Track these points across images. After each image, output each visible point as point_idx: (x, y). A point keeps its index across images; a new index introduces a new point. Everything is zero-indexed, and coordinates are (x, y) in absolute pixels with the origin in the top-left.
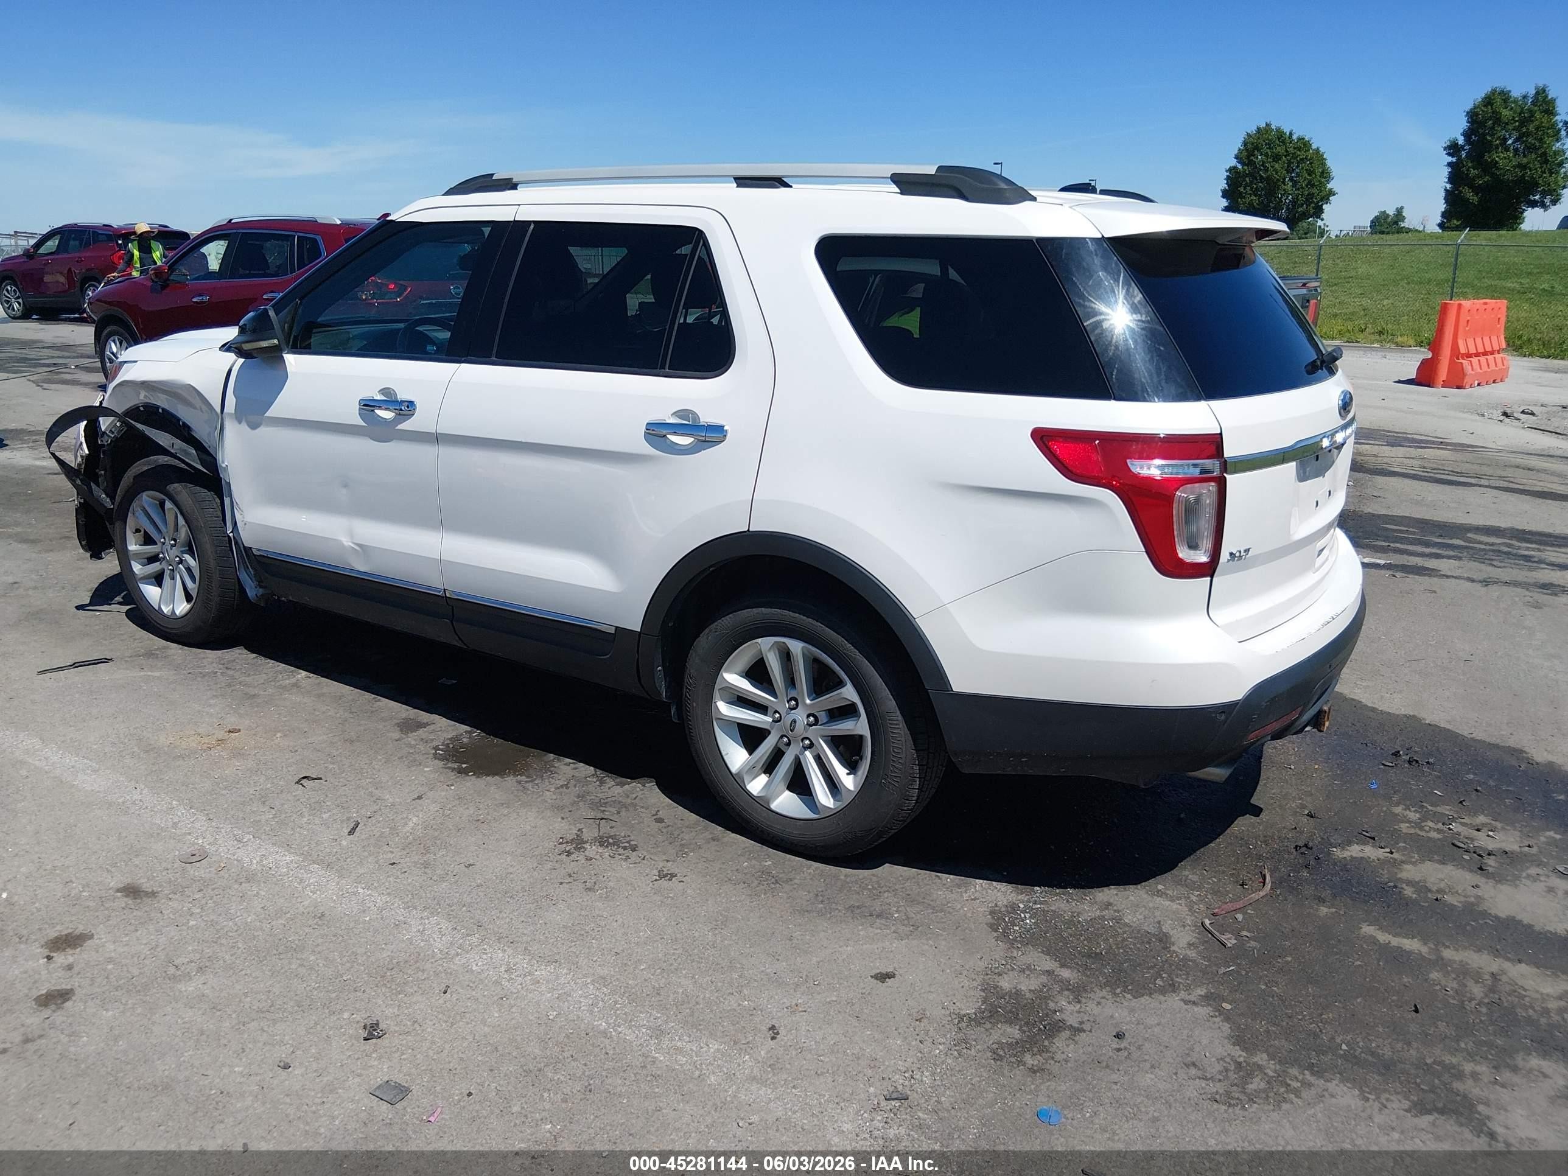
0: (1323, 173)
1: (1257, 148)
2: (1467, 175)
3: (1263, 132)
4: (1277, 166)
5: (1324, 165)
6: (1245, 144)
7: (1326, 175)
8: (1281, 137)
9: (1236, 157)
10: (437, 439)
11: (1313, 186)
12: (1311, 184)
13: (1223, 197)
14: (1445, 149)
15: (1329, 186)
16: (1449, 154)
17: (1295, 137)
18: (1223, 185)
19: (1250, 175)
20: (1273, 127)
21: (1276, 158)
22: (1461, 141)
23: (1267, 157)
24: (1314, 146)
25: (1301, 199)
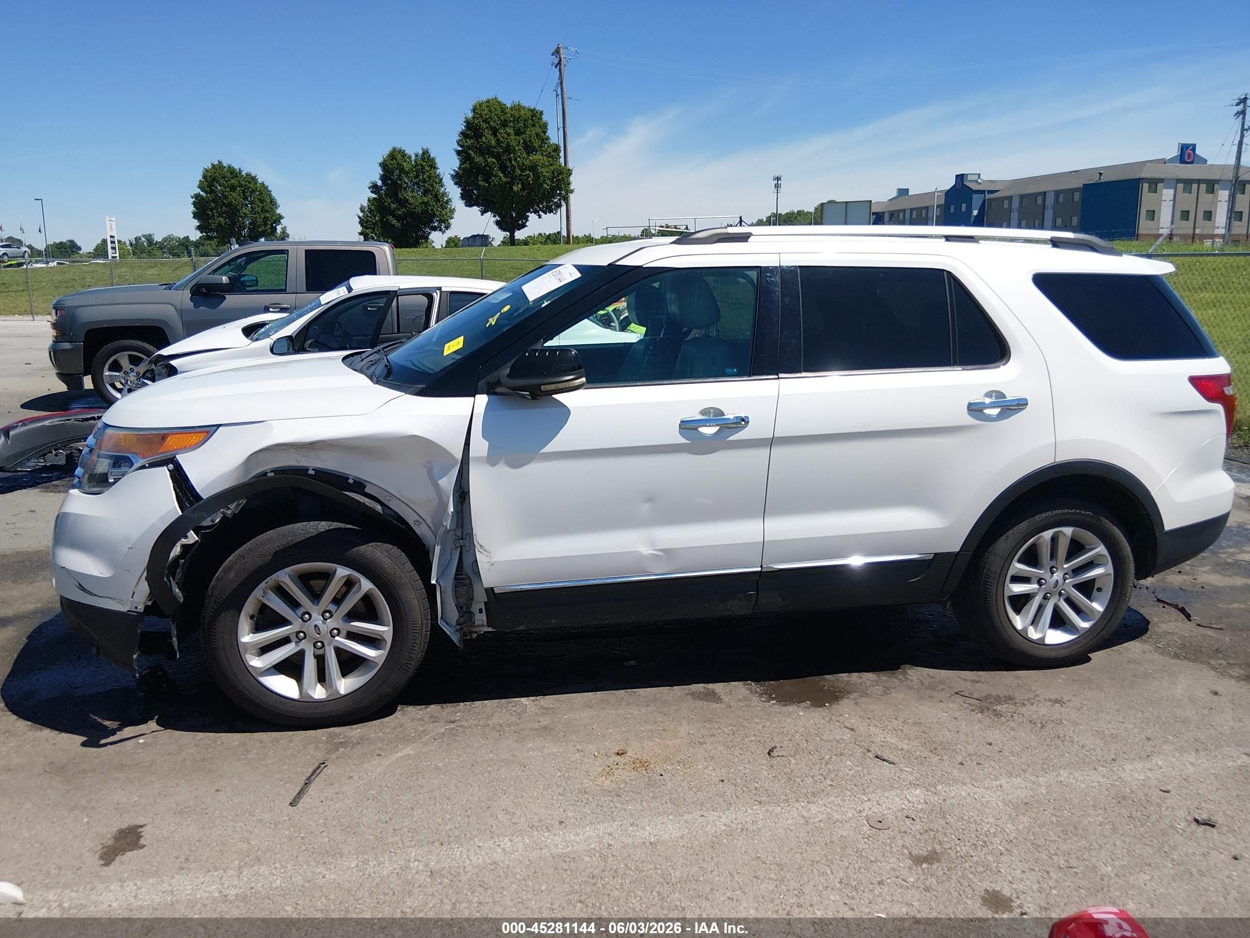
0: (271, 202)
1: (214, 179)
2: (389, 208)
3: (218, 168)
4: (234, 194)
5: (270, 195)
6: (204, 177)
7: (273, 202)
8: (234, 173)
9: (199, 187)
10: (772, 442)
11: (267, 211)
12: (264, 210)
13: (194, 217)
14: (369, 188)
15: (278, 211)
16: (372, 192)
17: (244, 173)
18: (192, 208)
19: (214, 201)
20: (225, 165)
21: (233, 188)
22: (379, 183)
23: (225, 188)
24: (260, 181)
25: (260, 221)
